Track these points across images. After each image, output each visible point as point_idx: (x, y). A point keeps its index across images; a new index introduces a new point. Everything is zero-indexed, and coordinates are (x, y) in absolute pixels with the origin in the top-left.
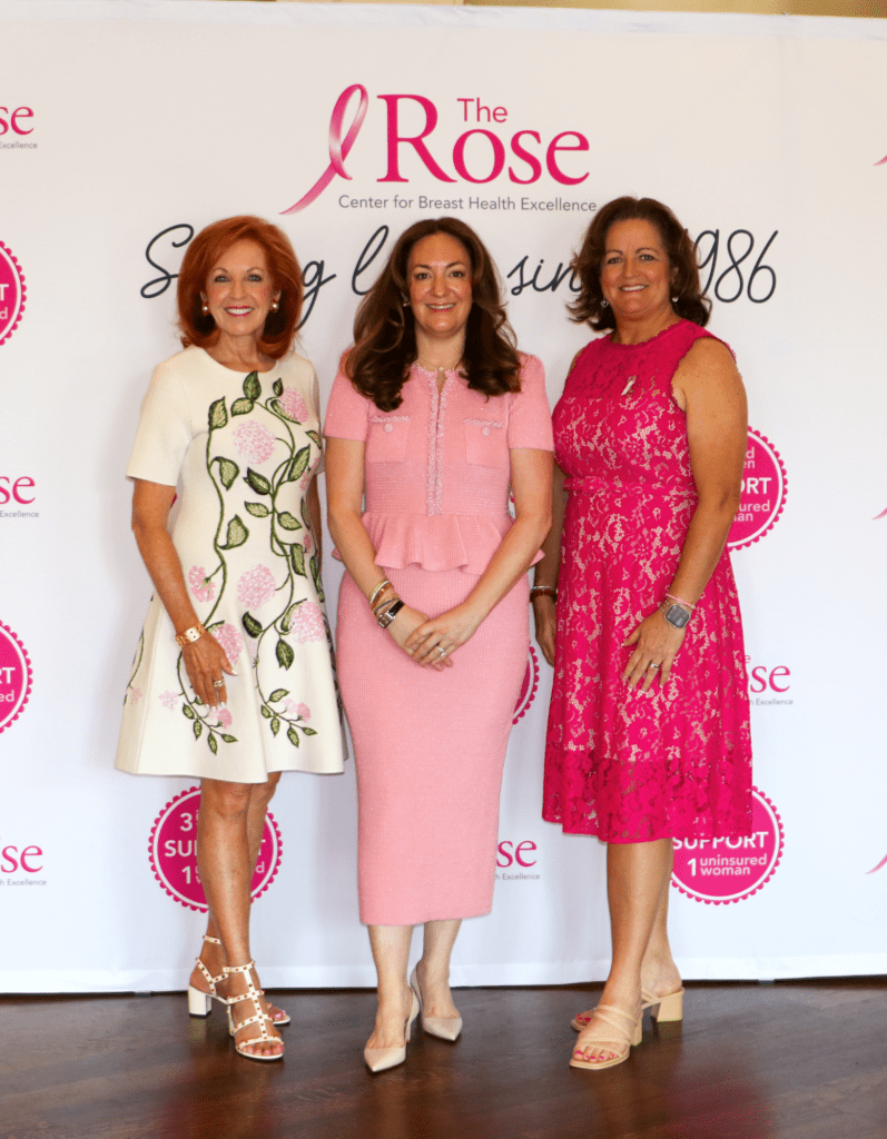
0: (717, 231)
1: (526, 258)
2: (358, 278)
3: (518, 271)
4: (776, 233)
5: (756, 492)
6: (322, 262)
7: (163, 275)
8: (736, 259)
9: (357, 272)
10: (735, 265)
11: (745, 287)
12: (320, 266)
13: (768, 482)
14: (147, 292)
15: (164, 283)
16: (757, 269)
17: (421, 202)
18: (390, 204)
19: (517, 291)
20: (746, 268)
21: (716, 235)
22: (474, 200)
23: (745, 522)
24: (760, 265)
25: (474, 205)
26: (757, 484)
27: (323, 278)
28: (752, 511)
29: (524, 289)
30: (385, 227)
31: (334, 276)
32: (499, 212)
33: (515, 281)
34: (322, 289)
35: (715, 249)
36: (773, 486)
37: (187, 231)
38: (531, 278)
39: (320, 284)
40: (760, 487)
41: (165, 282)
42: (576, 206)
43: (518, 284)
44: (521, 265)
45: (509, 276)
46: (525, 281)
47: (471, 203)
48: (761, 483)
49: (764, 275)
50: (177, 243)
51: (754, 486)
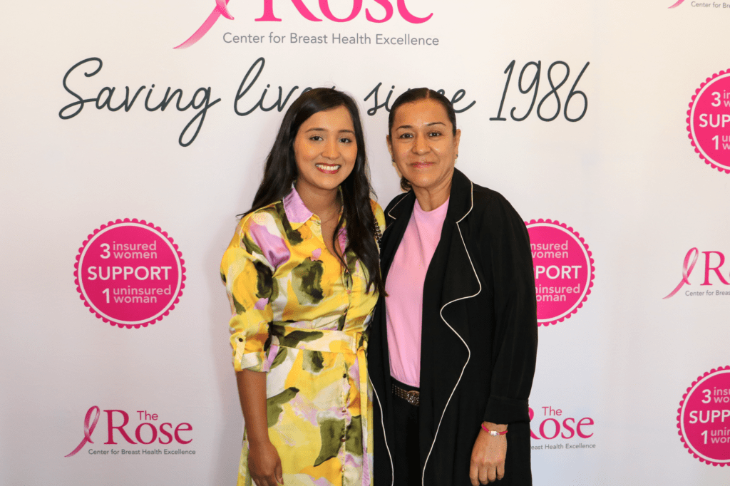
0: (540, 62)
1: (380, 84)
2: (239, 101)
3: (374, 95)
4: (588, 64)
5: (569, 277)
6: (209, 88)
7: (78, 100)
8: (555, 86)
9: (238, 97)
10: (554, 90)
11: (562, 109)
12: (208, 92)
13: (579, 269)
14: (64, 114)
15: (78, 107)
16: (572, 94)
17: (292, 38)
18: (266, 39)
19: (371, 112)
20: (563, 92)
21: (539, 65)
22: (336, 36)
23: (559, 302)
24: (575, 90)
25: (336, 41)
26: (570, 270)
27: (210, 102)
28: (565, 293)
29: (378, 110)
30: (262, 59)
31: (219, 100)
32: (358, 46)
33: (371, 103)
34: (209, 111)
35: (537, 77)
36: (583, 273)
37: (97, 63)
38: (384, 101)
39: (208, 106)
40: (572, 273)
41: (79, 105)
42: (422, 41)
43: (373, 106)
44: (376, 90)
45: (366, 99)
46: (379, 104)
47: (334, 38)
48: (573, 270)
49: (577, 99)
50: (88, 73)
51: (567, 273)
